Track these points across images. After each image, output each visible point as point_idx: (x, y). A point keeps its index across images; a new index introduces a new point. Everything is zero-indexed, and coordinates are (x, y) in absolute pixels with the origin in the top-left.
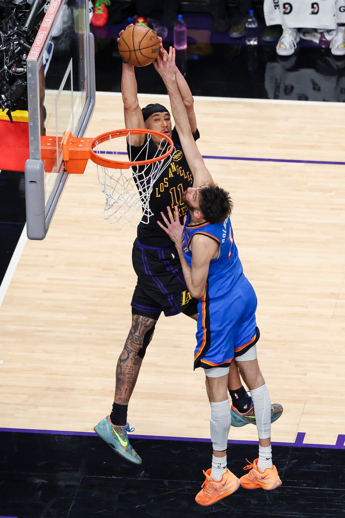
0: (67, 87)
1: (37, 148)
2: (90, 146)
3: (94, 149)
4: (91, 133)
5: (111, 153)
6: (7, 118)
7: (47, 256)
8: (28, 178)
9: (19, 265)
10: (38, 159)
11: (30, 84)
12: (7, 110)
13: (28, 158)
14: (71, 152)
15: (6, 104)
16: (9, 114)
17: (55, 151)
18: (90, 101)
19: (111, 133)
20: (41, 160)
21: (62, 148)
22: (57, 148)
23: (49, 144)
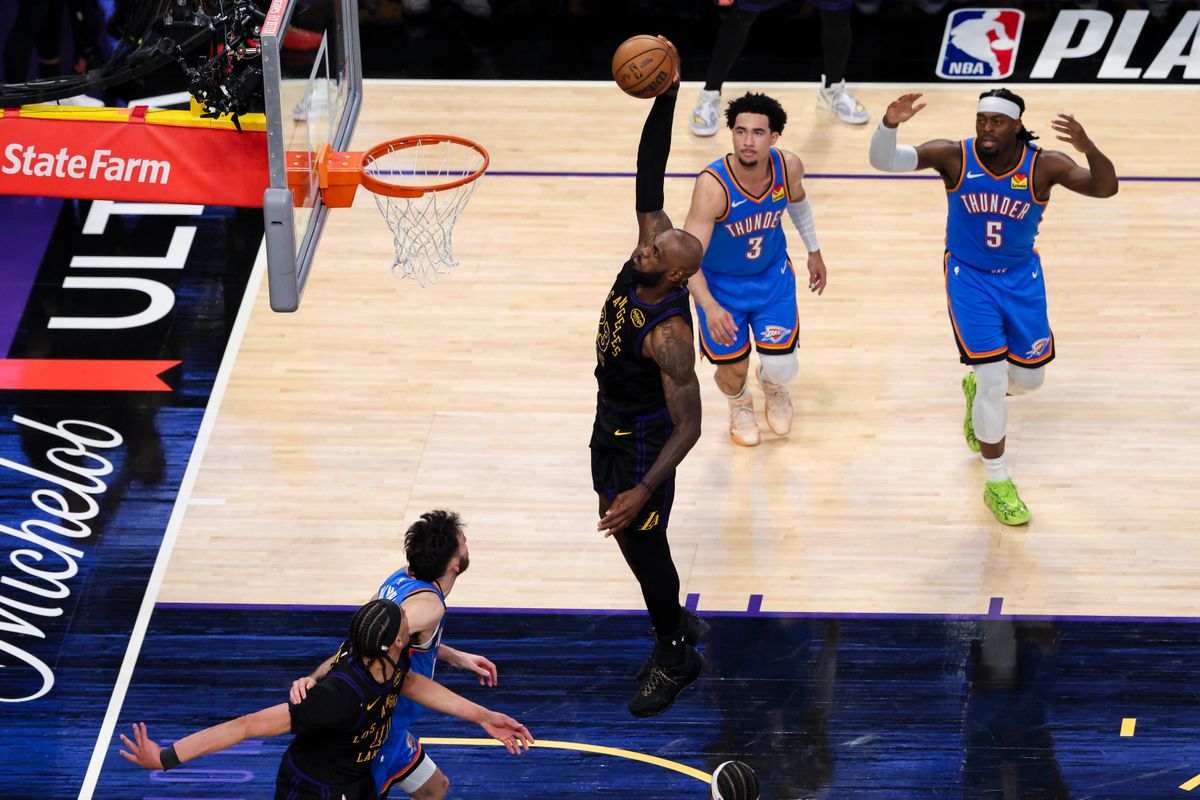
0: (321, 74)
1: (281, 170)
2: (360, 165)
3: (367, 169)
4: (361, 142)
5: (388, 173)
6: (231, 126)
8: (269, 217)
9: (240, 351)
10: (283, 188)
11: (267, 71)
12: (231, 114)
13: (269, 186)
14: (331, 175)
15: (230, 105)
16: (235, 119)
17: (307, 173)
18: (355, 95)
19: (392, 143)
20: (287, 189)
21: (317, 168)
22: (310, 170)
23: (296, 164)
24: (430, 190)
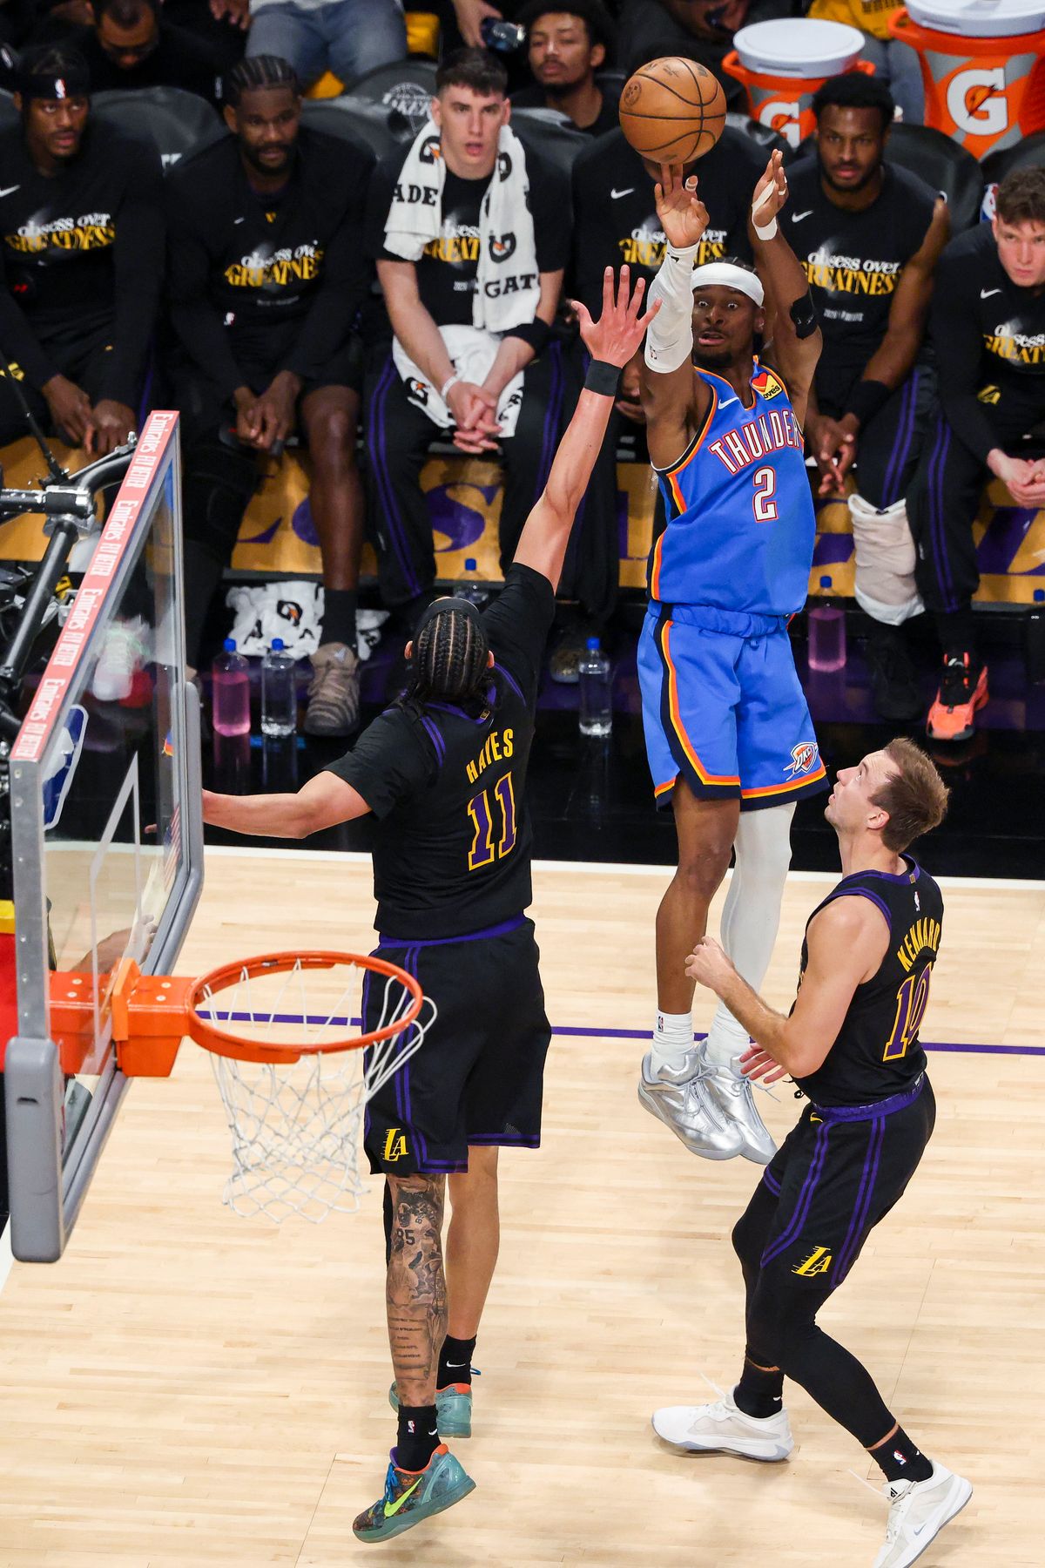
0: (124, 835)
1: (38, 1007)
2: (188, 1000)
3: (200, 1007)
4: (193, 964)
7: (69, 1307)
10: (41, 1037)
11: (19, 825)
14: (134, 1017)
17: (91, 1014)
18: (188, 874)
19: (247, 963)
20: (48, 1041)
21: (110, 1004)
22: (94, 1006)
23: (72, 995)
24: (313, 1051)
